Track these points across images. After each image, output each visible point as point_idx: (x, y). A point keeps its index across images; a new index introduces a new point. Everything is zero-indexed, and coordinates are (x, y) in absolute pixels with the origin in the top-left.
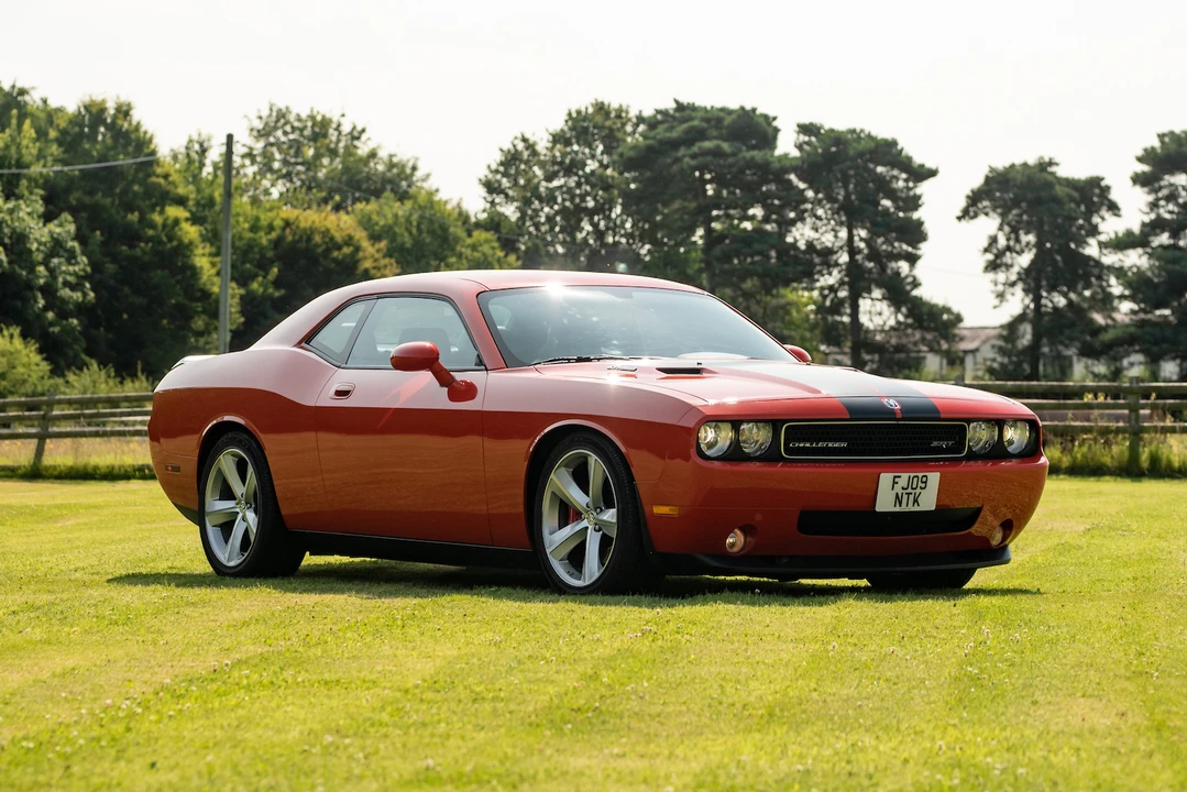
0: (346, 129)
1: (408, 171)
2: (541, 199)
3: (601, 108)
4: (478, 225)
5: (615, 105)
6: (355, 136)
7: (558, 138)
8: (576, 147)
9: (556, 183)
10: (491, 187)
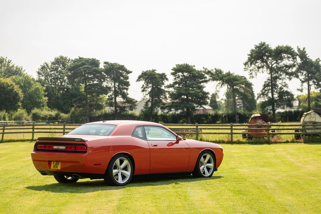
0: (7, 61)
1: (20, 69)
2: (49, 76)
3: (62, 57)
4: (37, 81)
5: (64, 57)
6: (9, 62)
7: (53, 63)
8: (56, 65)
9: (52, 72)
10: (39, 73)
